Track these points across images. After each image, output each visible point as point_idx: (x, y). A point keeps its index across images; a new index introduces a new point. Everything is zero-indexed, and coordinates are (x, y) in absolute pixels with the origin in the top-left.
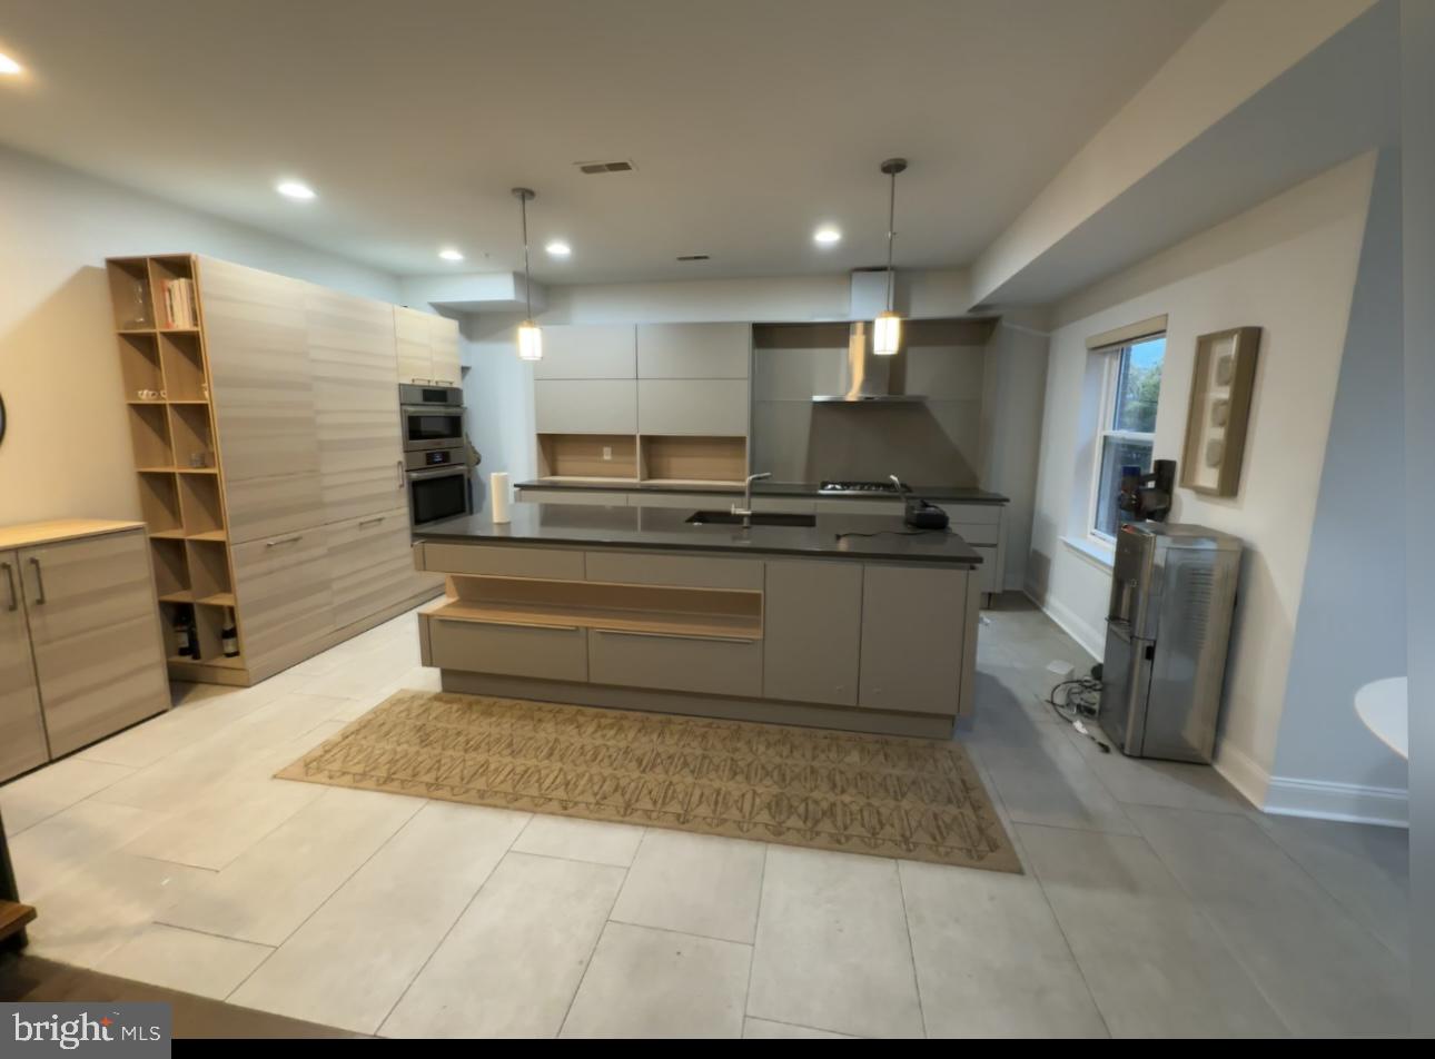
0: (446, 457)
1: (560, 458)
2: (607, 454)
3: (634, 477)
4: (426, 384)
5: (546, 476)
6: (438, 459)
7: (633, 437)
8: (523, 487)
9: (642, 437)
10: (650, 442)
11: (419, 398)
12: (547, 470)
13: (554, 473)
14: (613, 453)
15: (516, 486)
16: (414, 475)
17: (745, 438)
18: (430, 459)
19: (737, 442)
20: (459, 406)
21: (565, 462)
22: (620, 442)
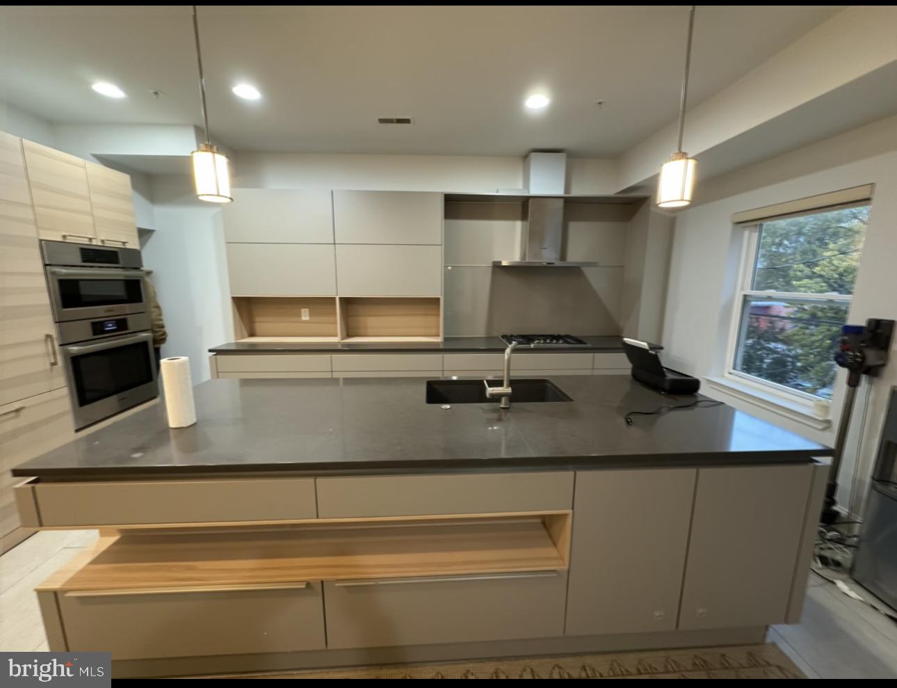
0: (122, 325)
1: (257, 319)
2: (305, 315)
3: (336, 336)
4: (86, 242)
5: (243, 338)
6: (110, 327)
7: (334, 299)
8: (218, 352)
9: (341, 299)
10: (349, 303)
11: (77, 259)
12: (245, 333)
13: (252, 334)
14: (311, 315)
15: (210, 351)
16: (75, 349)
17: (438, 299)
18: (98, 328)
19: (431, 303)
20: (137, 268)
21: (262, 323)
22: (320, 304)
